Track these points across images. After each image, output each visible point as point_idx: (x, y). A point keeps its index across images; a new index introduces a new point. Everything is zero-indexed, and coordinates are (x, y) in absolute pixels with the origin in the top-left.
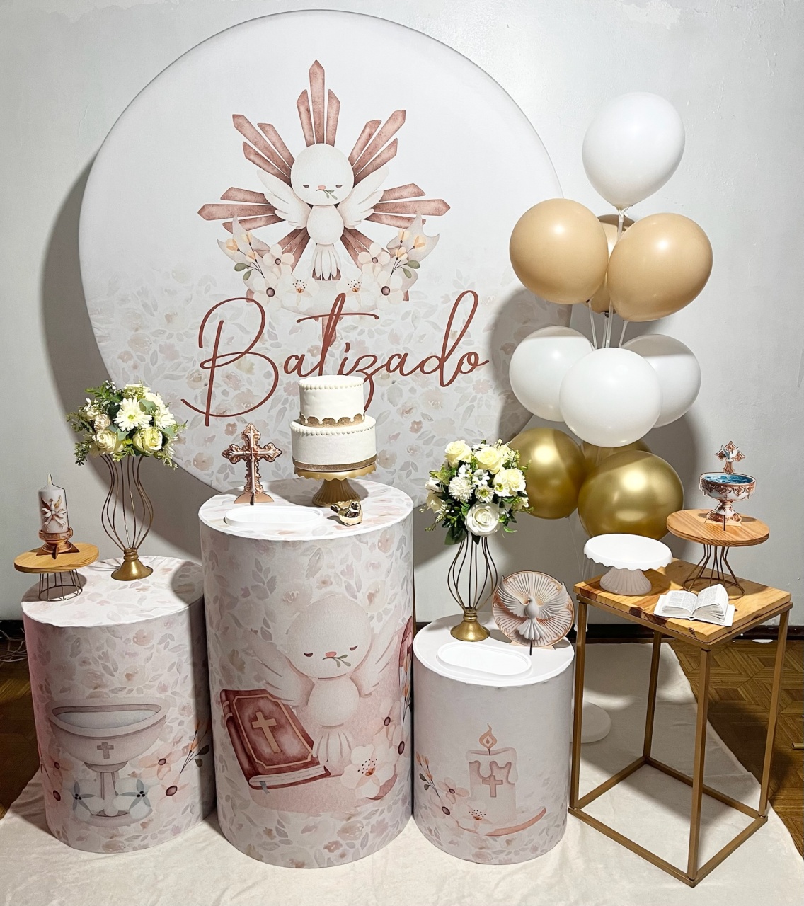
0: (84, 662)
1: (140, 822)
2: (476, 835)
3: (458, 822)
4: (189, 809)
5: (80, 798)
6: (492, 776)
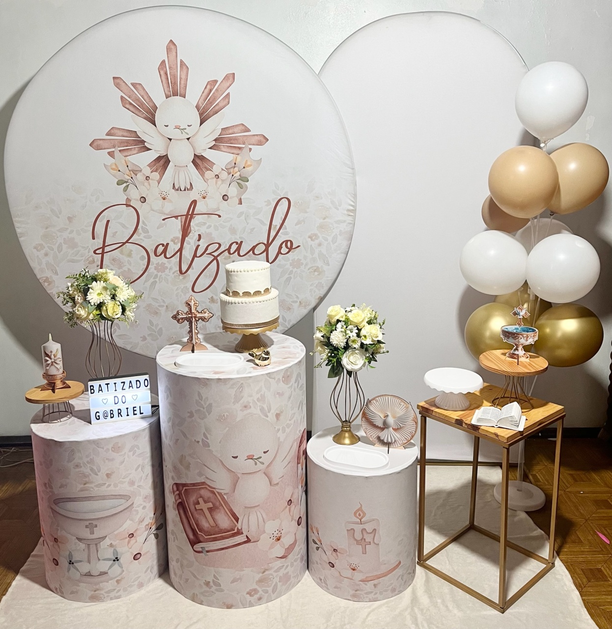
0: (77, 466)
1: (116, 579)
2: (352, 581)
3: (340, 572)
4: (149, 570)
5: (73, 563)
6: (363, 539)
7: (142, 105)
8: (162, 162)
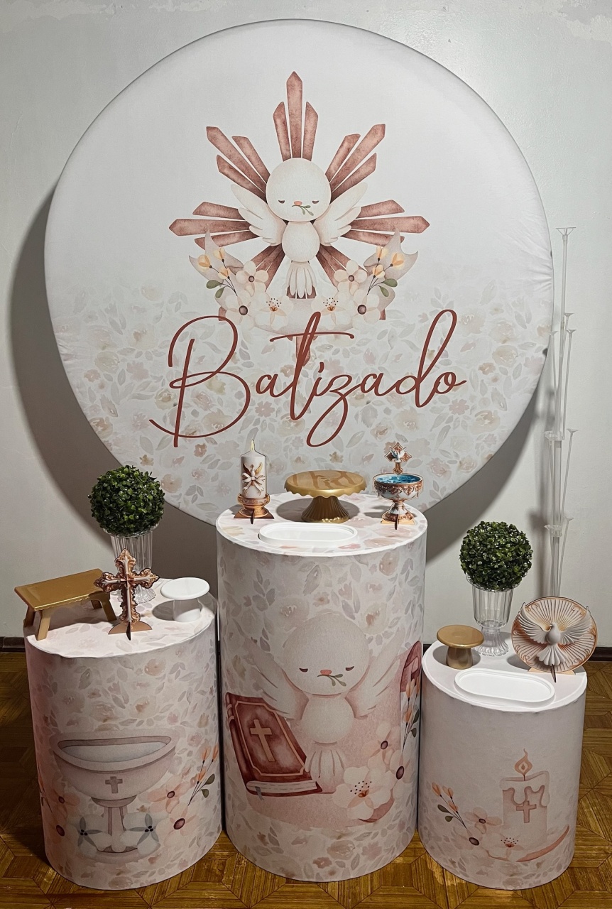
0: (94, 694)
1: (149, 857)
2: (507, 862)
3: (488, 852)
4: (195, 843)
5: (86, 834)
6: (526, 802)
7: (247, 169)
8: (273, 255)
